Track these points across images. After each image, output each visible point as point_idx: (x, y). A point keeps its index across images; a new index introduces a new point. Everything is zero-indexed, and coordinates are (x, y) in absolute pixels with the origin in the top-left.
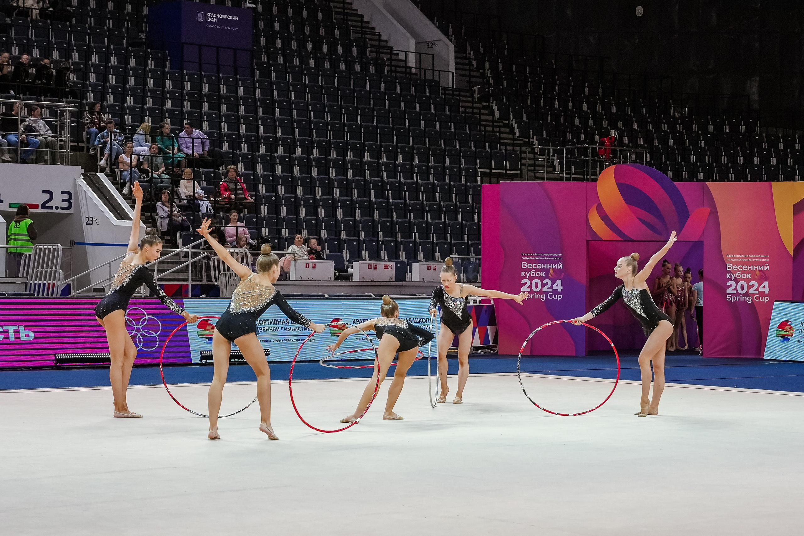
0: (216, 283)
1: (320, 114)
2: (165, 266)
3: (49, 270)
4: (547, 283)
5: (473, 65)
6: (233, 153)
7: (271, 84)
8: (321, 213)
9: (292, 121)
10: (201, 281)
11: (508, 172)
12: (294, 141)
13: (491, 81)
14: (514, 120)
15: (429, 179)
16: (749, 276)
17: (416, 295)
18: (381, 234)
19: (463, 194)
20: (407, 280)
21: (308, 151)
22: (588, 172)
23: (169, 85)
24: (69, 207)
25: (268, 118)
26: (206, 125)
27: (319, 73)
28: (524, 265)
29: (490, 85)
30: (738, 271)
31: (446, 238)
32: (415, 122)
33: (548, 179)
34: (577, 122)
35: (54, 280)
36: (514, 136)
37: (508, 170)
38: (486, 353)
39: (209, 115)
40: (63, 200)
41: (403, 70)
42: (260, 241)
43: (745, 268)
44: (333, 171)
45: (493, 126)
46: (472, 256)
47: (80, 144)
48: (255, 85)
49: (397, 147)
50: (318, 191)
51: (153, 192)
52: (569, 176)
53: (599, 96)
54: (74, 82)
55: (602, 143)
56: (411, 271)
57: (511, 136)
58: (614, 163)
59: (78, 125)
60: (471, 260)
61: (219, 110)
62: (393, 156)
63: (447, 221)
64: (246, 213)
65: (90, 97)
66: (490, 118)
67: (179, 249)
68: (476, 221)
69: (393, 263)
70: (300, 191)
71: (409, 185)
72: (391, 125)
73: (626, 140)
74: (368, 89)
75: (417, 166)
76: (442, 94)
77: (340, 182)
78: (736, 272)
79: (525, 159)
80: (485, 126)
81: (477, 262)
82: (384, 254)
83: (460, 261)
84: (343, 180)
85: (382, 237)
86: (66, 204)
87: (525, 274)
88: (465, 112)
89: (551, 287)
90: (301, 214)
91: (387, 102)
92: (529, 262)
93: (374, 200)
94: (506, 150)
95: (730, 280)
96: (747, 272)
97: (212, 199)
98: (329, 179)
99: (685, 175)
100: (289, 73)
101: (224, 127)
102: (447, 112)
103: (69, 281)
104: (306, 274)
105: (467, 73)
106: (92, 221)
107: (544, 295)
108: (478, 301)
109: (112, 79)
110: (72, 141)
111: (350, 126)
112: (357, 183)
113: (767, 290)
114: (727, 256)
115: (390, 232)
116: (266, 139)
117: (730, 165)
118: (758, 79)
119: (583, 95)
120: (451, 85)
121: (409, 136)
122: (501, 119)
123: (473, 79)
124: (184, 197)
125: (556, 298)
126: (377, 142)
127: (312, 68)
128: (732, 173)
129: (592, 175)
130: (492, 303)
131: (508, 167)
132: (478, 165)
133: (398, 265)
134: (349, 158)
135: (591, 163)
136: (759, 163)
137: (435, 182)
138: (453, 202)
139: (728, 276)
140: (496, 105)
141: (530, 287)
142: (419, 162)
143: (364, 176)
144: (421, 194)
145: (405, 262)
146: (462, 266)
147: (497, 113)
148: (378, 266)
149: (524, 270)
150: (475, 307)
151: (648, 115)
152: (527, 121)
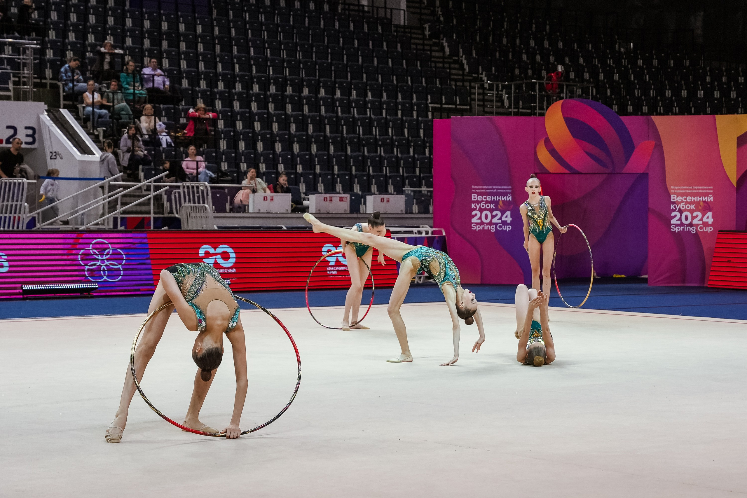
0: (177, 216)
1: (276, 52)
2: (128, 199)
3: (14, 203)
4: (497, 215)
5: (424, 3)
6: (192, 90)
7: (229, 22)
8: (278, 147)
9: (249, 58)
10: (163, 214)
11: (458, 107)
12: (252, 77)
13: (442, 19)
14: (464, 56)
15: (382, 114)
16: (693, 207)
18: (336, 168)
19: (414, 129)
20: (361, 212)
21: (265, 87)
22: (535, 107)
23: (129, 23)
24: (33, 142)
25: (226, 56)
26: (166, 63)
27: (274, 12)
28: (474, 197)
29: (441, 22)
30: (682, 202)
31: (398, 171)
32: (368, 58)
33: (498, 114)
34: (525, 57)
35: (20, 213)
36: (463, 73)
37: (459, 105)
39: (168, 53)
40: (27, 136)
41: (357, 8)
42: (220, 174)
43: (689, 199)
44: (289, 107)
45: (443, 63)
46: (424, 189)
47: (43, 81)
48: (213, 23)
49: (351, 84)
50: (275, 127)
51: (115, 127)
52: (516, 110)
53: (546, 32)
54: (35, 20)
55: (549, 78)
56: (365, 203)
57: (461, 72)
58: (561, 99)
59: (40, 63)
60: (423, 192)
61: (178, 47)
62: (347, 92)
63: (399, 155)
64: (206, 147)
65: (52, 35)
66: (441, 54)
67: (140, 182)
68: (427, 154)
69: (348, 196)
70: (257, 126)
71: (363, 120)
72: (345, 62)
73: (572, 75)
74: (322, 26)
75: (369, 102)
76: (394, 31)
77: (296, 117)
78: (680, 203)
79: (474, 94)
80: (436, 62)
81: (429, 194)
82: (339, 187)
83: (412, 194)
84: (300, 115)
85: (336, 170)
86: (30, 140)
87: (475, 206)
88: (416, 49)
89: (500, 219)
90: (259, 149)
91: (341, 40)
92: (479, 194)
93: (329, 135)
94: (456, 85)
95: (675, 210)
96: (691, 203)
97: (173, 134)
98: (286, 114)
99: (630, 109)
100: (246, 12)
101: (183, 64)
102: (399, 49)
103: (34, 214)
104: (264, 207)
105: (418, 11)
106: (55, 155)
107: (494, 226)
108: (430, 232)
109: (73, 17)
110: (35, 78)
111: (305, 63)
112: (313, 118)
113: (710, 221)
114: (672, 188)
115: (345, 166)
116: (224, 76)
117: (674, 98)
118: (702, 13)
119: (530, 32)
120: (402, 23)
121: (362, 73)
122: (450, 56)
123: (424, 17)
124: (145, 132)
125: (506, 229)
126: (332, 78)
127: (267, 7)
128: (677, 106)
129: (539, 109)
130: (444, 234)
131: (458, 103)
132: (429, 101)
133: (353, 198)
134: (304, 94)
135: (539, 97)
136: (702, 96)
137: (388, 117)
138: (405, 136)
139: (672, 207)
140: (446, 42)
141: (480, 218)
142: (372, 97)
143: (320, 111)
144: (374, 128)
145: (359, 195)
146: (414, 198)
147: (447, 50)
148: (333, 199)
149: (474, 202)
150: (427, 237)
151: (593, 50)
152: (477, 57)
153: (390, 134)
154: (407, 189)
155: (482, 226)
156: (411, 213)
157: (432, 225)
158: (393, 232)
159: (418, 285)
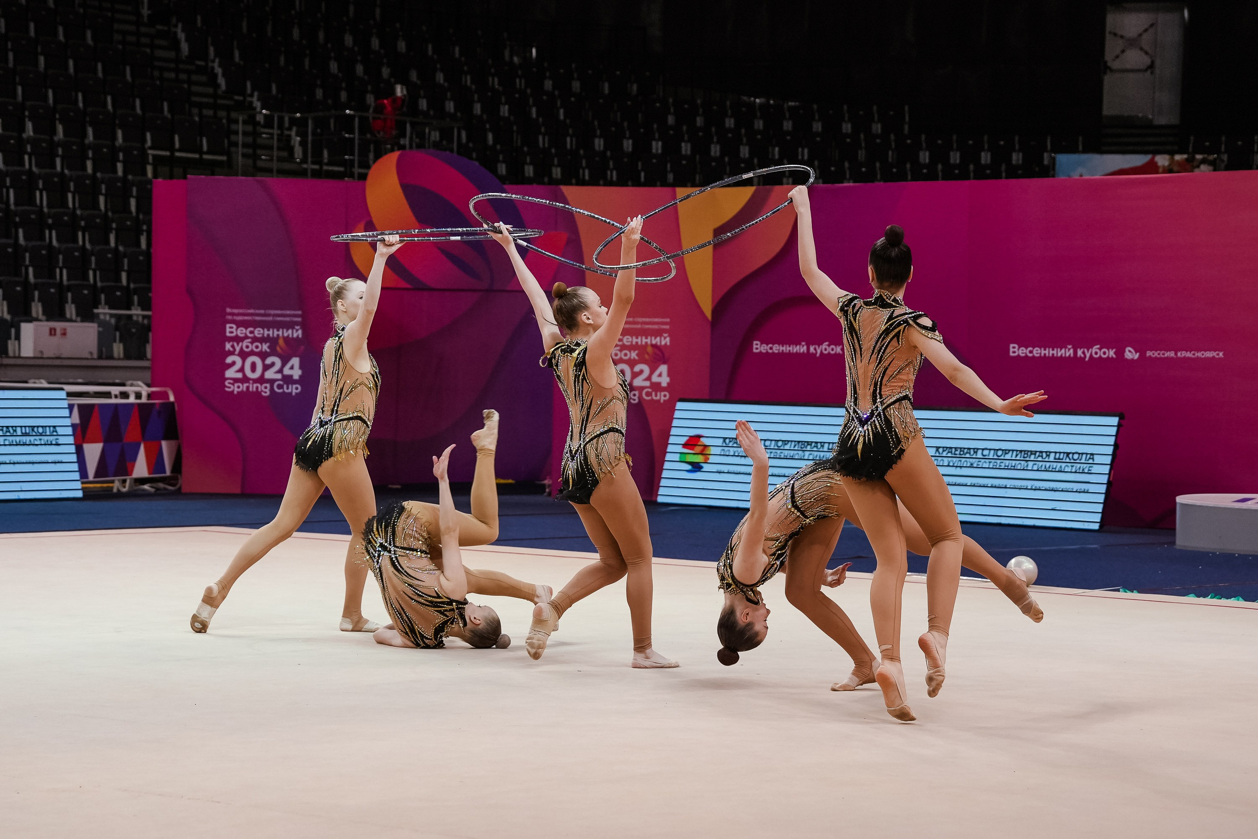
4: (273, 364)
11: (205, 157)
14: (217, 60)
16: (634, 355)
17: (26, 382)
19: (119, 196)
20: (11, 353)
22: (352, 162)
28: (231, 330)
31: (86, 278)
33: (281, 172)
34: (334, 67)
36: (216, 92)
37: (208, 153)
38: (157, 489)
43: (627, 340)
45: (177, 71)
46: (136, 312)
52: (316, 167)
53: (375, 20)
55: (379, 109)
56: (18, 337)
57: (210, 90)
58: (402, 147)
60: (135, 318)
63: (88, 246)
66: (172, 54)
68: (144, 246)
73: (423, 104)
75: (29, 140)
79: (237, 133)
80: (161, 69)
81: (146, 322)
83: (113, 321)
87: (233, 346)
88: (124, 42)
89: (280, 371)
92: (239, 324)
94: (201, 116)
96: (631, 348)
99: (529, 171)
102: (90, 41)
107: (268, 385)
108: (144, 394)
113: (665, 381)
117: (609, 153)
119: (344, 19)
121: (15, 85)
122: (191, 59)
125: (290, 391)
128: (614, 168)
129: (360, 167)
130: (172, 398)
131: (205, 148)
132: (149, 143)
135: (359, 145)
136: (660, 151)
137: (66, 171)
138: (100, 210)
140: (183, 31)
141: (242, 370)
142: (34, 132)
144: (38, 193)
145: (6, 320)
146: (116, 329)
147: (185, 47)
149: (231, 339)
150: (139, 404)
151: (463, 59)
152: (242, 63)
153: (71, 205)
154: (103, 311)
155: (245, 385)
156: (110, 357)
157: (149, 381)
158: (69, 394)
159: (120, 495)
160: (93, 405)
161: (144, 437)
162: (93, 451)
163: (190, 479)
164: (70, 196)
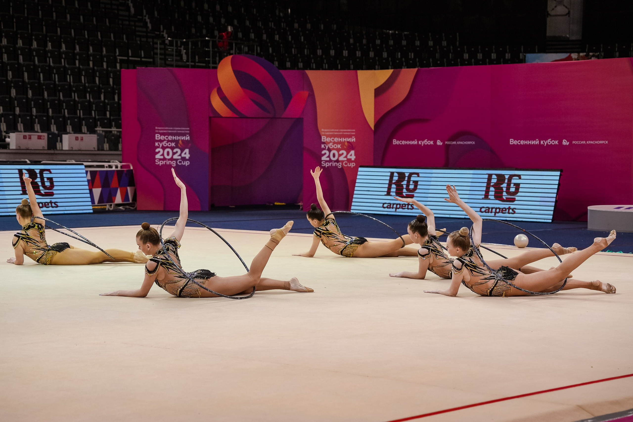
4: (177, 152)
11: (143, 60)
14: (147, 16)
15: (75, 64)
16: (339, 146)
17: (66, 161)
18: (34, 110)
19: (104, 78)
20: (58, 148)
22: (208, 62)
28: (158, 137)
30: (331, 142)
31: (91, 114)
32: (61, 14)
33: (177, 66)
34: (200, 18)
36: (147, 30)
37: (144, 58)
38: (126, 209)
43: (336, 140)
45: (129, 21)
46: (114, 130)
49: (46, 36)
52: (193, 64)
55: (221, 37)
56: (61, 141)
57: (144, 30)
58: (231, 54)
60: (113, 132)
62: (42, 43)
63: (91, 100)
66: (127, 13)
68: (116, 99)
69: (45, 135)
71: (58, 69)
72: (40, 17)
73: (240, 35)
75: (64, 52)
78: (329, 143)
79: (157, 49)
80: (122, 20)
81: (118, 134)
82: (37, 127)
83: (104, 134)
85: (35, 112)
87: (159, 144)
88: (105, 8)
89: (180, 155)
92: (161, 134)
93: (27, 81)
94: (140, 41)
95: (324, 149)
96: (338, 143)
99: (288, 64)
102: (90, 7)
107: (175, 162)
108: (119, 166)
112: (12, 65)
113: (353, 158)
114: (322, 131)
115: (42, 108)
117: (324, 56)
121: (57, 27)
122: (135, 15)
125: (185, 164)
126: (28, 31)
128: (326, 63)
129: (213, 63)
130: (132, 168)
131: (143, 56)
132: (117, 54)
133: (50, 136)
134: (3, 43)
135: (212, 53)
136: (347, 55)
137: (81, 67)
138: (96, 84)
139: (323, 146)
140: (131, 3)
141: (163, 155)
142: (66, 49)
143: (18, 59)
144: (68, 76)
145: (55, 134)
146: (105, 137)
147: (132, 10)
148: (32, 137)
149: (158, 141)
150: (118, 171)
151: (258, 14)
152: (158, 17)
153: (83, 81)
154: (99, 129)
155: (165, 161)
156: (103, 150)
157: (121, 160)
158: (86, 166)
159: (109, 212)
160: (97, 171)
161: (120, 186)
162: (97, 192)
163: (140, 204)
164: (83, 78)
